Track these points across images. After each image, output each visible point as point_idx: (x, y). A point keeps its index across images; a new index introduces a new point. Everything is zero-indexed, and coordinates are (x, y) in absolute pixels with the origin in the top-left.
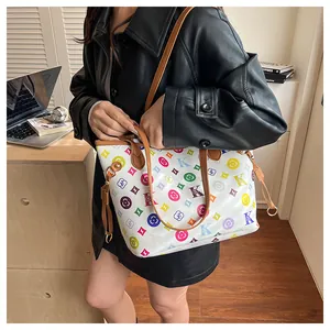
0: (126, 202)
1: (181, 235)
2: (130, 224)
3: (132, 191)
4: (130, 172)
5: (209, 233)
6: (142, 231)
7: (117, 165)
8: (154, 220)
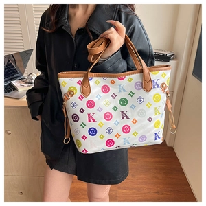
0: (76, 118)
1: (110, 143)
2: (77, 132)
3: (80, 111)
4: (79, 98)
5: (129, 143)
6: (84, 138)
7: (71, 93)
8: (93, 132)
